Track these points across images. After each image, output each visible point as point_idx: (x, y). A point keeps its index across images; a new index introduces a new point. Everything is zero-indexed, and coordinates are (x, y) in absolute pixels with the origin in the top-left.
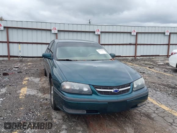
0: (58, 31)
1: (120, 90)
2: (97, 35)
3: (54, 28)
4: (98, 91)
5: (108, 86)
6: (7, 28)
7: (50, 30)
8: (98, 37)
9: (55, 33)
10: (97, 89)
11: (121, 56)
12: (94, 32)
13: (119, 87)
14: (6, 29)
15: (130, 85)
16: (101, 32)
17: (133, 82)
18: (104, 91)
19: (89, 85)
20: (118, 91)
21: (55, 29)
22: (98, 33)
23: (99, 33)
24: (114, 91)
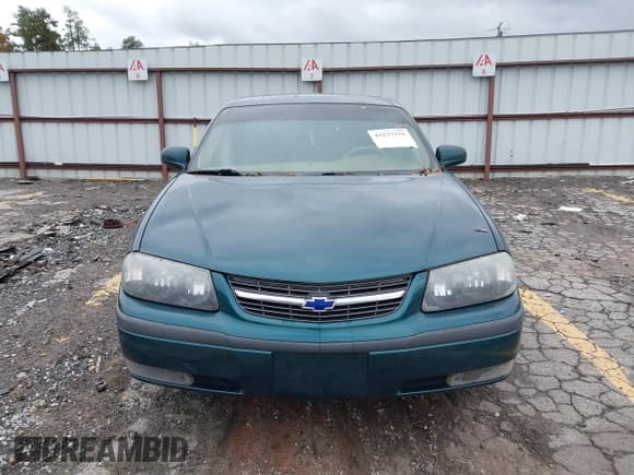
0: (326, 72)
1: (340, 301)
2: (481, 78)
3: (310, 63)
4: (240, 298)
5: (289, 282)
6: (157, 73)
7: (297, 72)
8: (485, 87)
9: (314, 82)
10: (237, 292)
11: (592, 164)
12: (470, 68)
13: (339, 289)
14: (154, 77)
15: (405, 285)
16: (497, 67)
17: (427, 271)
18: (265, 302)
19: (212, 271)
20: (330, 304)
21: (315, 66)
22: (484, 71)
23: (491, 71)
24: (308, 304)
